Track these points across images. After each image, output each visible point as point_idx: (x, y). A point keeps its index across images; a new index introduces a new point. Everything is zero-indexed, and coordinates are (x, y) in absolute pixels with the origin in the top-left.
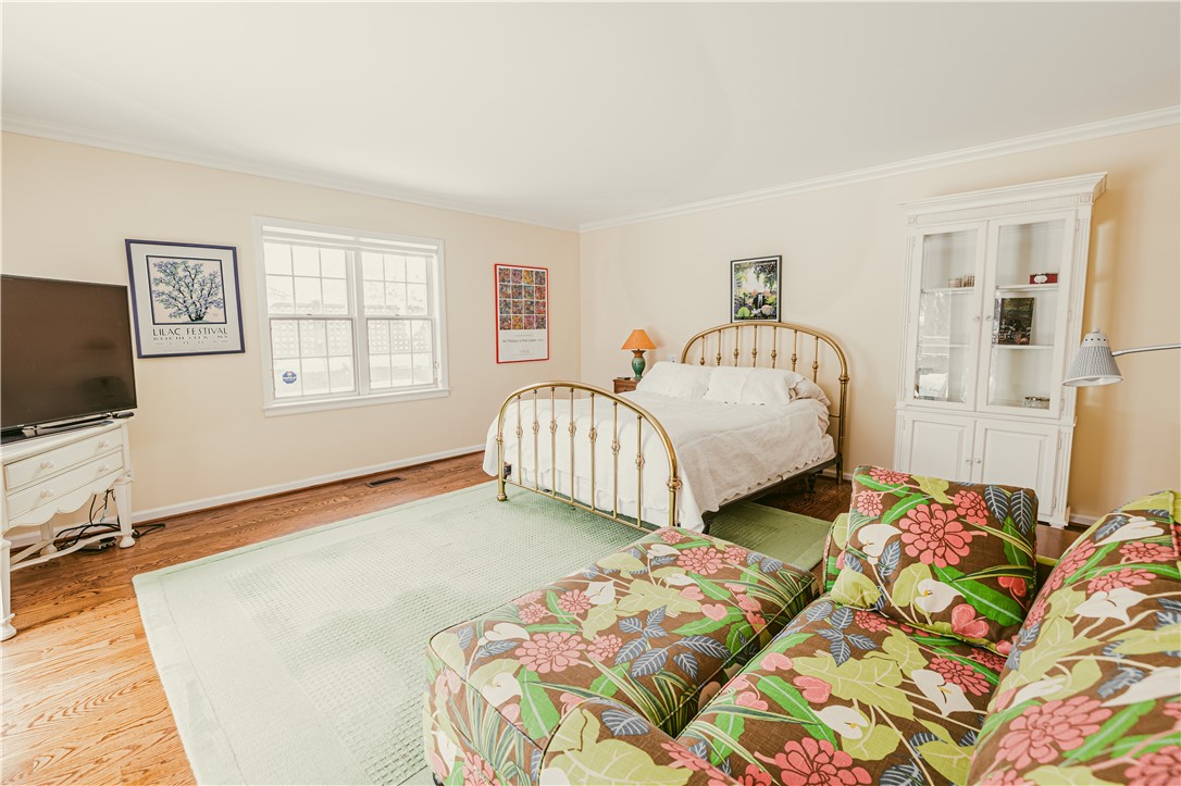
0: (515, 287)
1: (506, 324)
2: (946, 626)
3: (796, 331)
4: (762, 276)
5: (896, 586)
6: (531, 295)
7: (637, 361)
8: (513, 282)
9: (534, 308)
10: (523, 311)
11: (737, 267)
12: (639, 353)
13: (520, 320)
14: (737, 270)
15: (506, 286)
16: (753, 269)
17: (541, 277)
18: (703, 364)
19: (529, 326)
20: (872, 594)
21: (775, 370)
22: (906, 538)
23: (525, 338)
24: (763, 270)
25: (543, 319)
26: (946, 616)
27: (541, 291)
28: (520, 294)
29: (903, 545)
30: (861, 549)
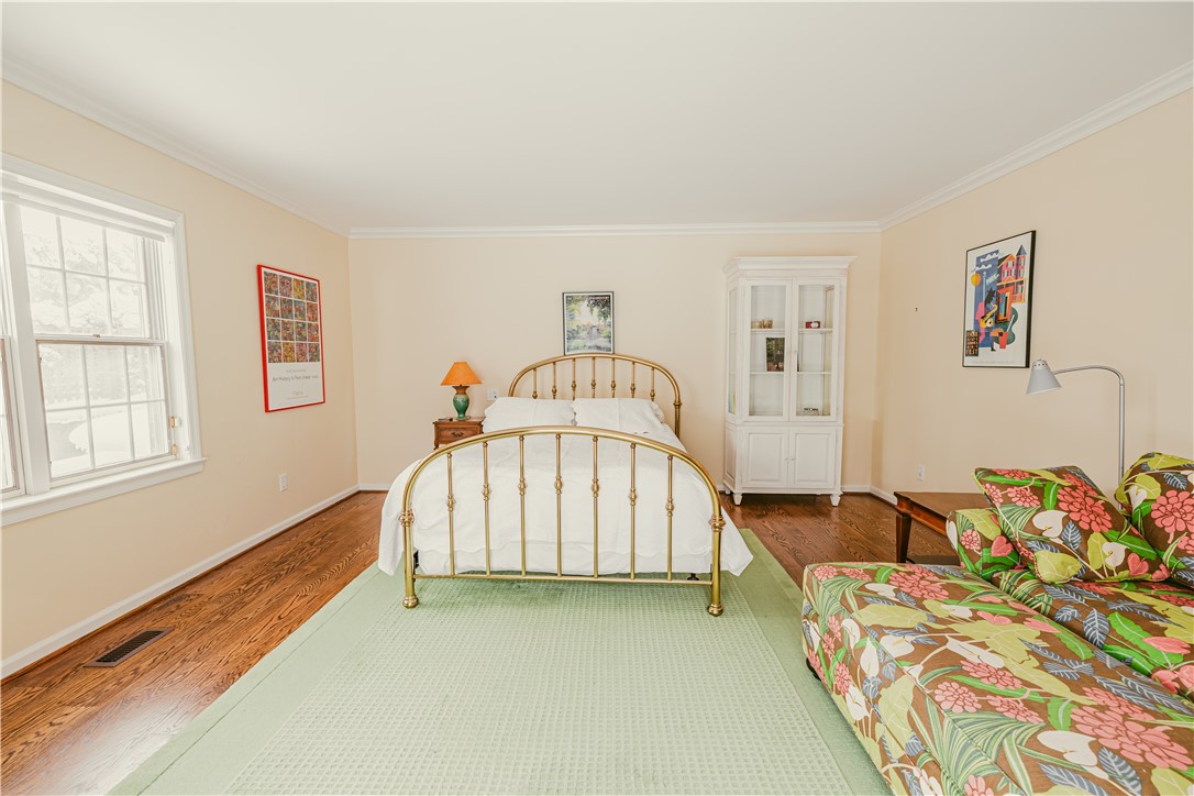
0: (284, 301)
1: (275, 354)
2: (1126, 573)
3: (634, 363)
4: (596, 310)
5: (1089, 554)
6: (302, 314)
7: (461, 398)
8: (282, 294)
9: (306, 333)
10: (295, 336)
11: (569, 300)
12: (461, 389)
13: (292, 349)
14: (569, 302)
15: (274, 299)
16: (586, 303)
17: (312, 290)
18: (535, 397)
19: (301, 357)
20: (1073, 567)
21: (616, 399)
22: (1075, 517)
23: (298, 374)
24: (596, 303)
25: (316, 348)
26: (1124, 566)
27: (312, 308)
28: (290, 311)
29: (1076, 523)
30: (1041, 535)
